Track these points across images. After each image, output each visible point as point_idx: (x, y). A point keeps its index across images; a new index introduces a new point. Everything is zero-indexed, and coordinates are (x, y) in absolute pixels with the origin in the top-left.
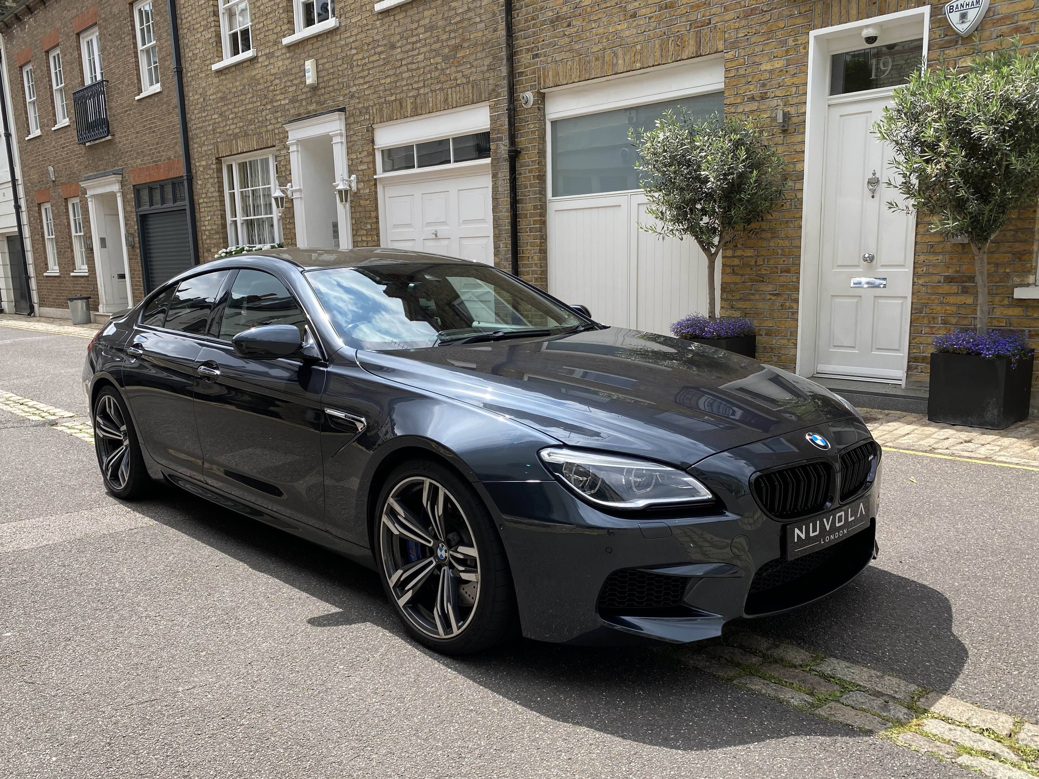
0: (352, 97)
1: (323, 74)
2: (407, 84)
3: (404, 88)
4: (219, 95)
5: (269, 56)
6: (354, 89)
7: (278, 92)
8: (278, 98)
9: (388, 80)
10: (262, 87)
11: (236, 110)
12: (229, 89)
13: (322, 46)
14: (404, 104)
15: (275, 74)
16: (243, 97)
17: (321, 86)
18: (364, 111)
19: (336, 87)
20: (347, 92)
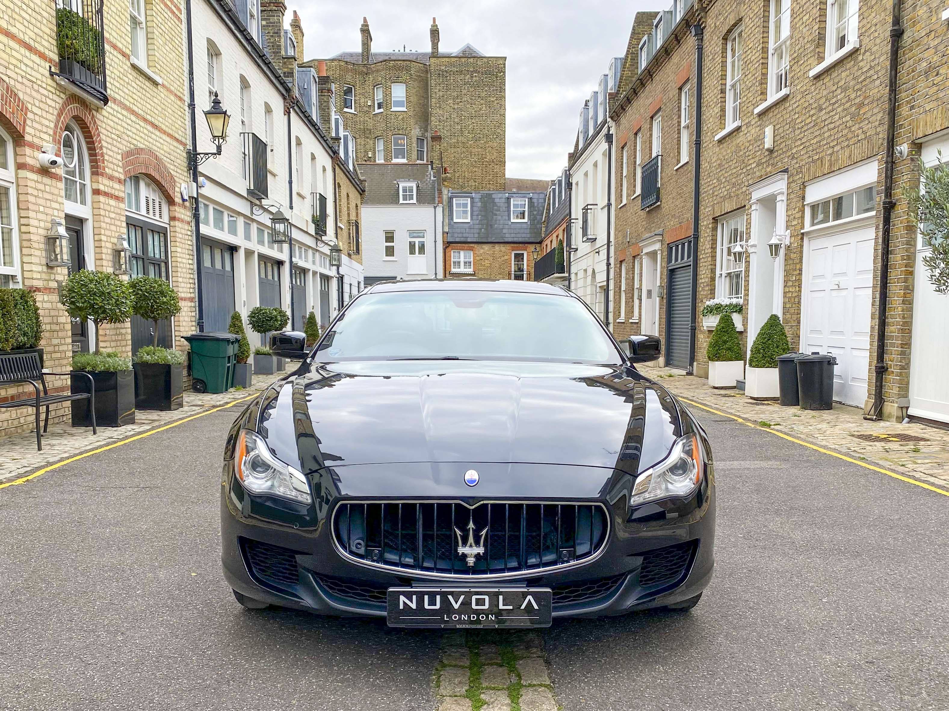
0: (793, 157)
1: (777, 138)
2: (827, 143)
3: (825, 147)
4: (719, 162)
5: (748, 124)
6: (794, 151)
7: (750, 157)
8: (750, 162)
9: (815, 141)
10: (741, 153)
11: (726, 175)
12: (724, 156)
13: (779, 113)
14: (824, 163)
15: (750, 141)
16: (730, 164)
17: (776, 149)
18: (799, 170)
19: (784, 150)
20: (790, 153)
